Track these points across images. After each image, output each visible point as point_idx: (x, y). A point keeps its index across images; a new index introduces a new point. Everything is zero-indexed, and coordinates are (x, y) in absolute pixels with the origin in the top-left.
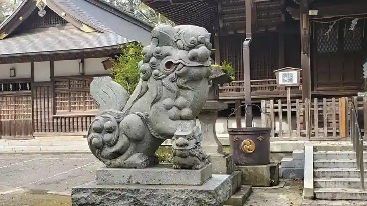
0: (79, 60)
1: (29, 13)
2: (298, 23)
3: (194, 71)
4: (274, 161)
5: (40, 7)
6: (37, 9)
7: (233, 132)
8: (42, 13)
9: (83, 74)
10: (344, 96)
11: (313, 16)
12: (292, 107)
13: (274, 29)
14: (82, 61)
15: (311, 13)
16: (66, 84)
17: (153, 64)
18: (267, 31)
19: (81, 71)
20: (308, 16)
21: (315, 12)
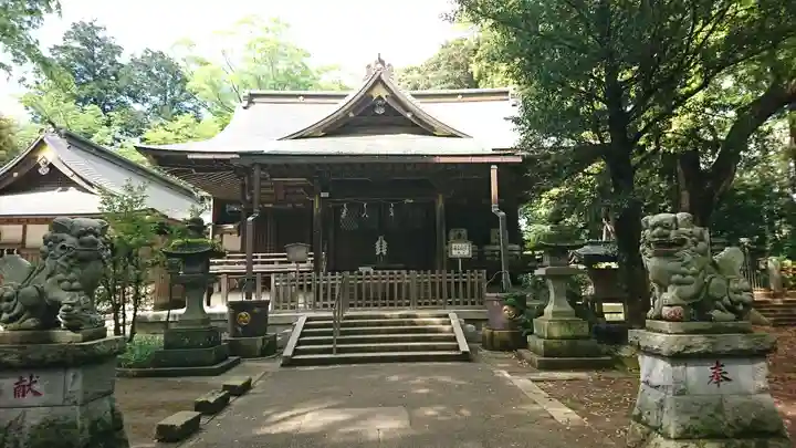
1: (25, 170)
2: (311, 203)
3: (82, 253)
4: (270, 332)
5: (41, 163)
6: (38, 166)
8: (44, 171)
10: (347, 270)
11: (324, 198)
13: (301, 205)
15: (322, 195)
17: (51, 246)
18: (294, 207)
20: (320, 198)
21: (327, 195)
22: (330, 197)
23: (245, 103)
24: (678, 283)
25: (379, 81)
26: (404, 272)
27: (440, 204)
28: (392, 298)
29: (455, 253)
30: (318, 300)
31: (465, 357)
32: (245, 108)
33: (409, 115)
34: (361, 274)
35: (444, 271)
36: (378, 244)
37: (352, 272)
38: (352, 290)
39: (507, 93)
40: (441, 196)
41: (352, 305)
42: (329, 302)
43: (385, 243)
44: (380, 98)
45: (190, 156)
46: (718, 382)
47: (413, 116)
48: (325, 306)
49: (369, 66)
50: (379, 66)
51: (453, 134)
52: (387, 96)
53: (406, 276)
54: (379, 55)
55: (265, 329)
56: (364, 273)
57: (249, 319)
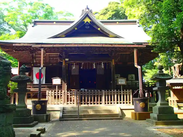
2: (62, 63)
12: (58, 94)
13: (55, 64)
18: (52, 65)
20: (65, 61)
22: (69, 61)
23: (33, 25)
25: (87, 16)
26: (99, 90)
27: (113, 63)
28: (94, 101)
29: (120, 83)
30: (65, 101)
32: (33, 26)
33: (99, 29)
34: (81, 91)
35: (115, 90)
39: (136, 22)
40: (113, 60)
42: (69, 102)
44: (87, 22)
45: (14, 45)
47: (101, 29)
49: (83, 10)
50: (87, 10)
51: (117, 37)
52: (90, 22)
53: (100, 92)
54: (87, 6)
55: (46, 112)
56: (83, 91)
57: (40, 107)
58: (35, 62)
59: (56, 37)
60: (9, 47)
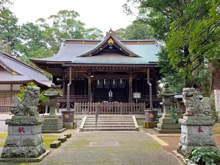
0: (11, 85)
2: (88, 79)
3: (35, 96)
4: (75, 121)
7: (63, 112)
9: (12, 90)
10: (99, 102)
11: (92, 78)
12: (84, 105)
13: (83, 79)
14: (12, 85)
15: (91, 76)
16: (4, 94)
17: (27, 94)
18: (81, 80)
19: (11, 89)
21: (93, 76)
22: (94, 77)
24: (191, 106)
25: (111, 37)
27: (131, 80)
28: (114, 111)
29: (135, 97)
30: (90, 111)
31: (137, 130)
32: (64, 45)
33: (121, 49)
34: (104, 103)
35: (132, 103)
36: (109, 93)
37: (101, 102)
38: (101, 108)
40: (131, 77)
41: (101, 113)
42: (93, 112)
43: (112, 93)
44: (111, 43)
45: (47, 63)
46: (200, 132)
47: (122, 49)
48: (92, 113)
49: (107, 32)
50: (111, 32)
51: (136, 56)
52: (113, 43)
53: (119, 104)
54: (111, 28)
55: (73, 120)
56: (105, 103)
57: (68, 117)
58: (66, 77)
59: (84, 56)
60: (43, 64)
